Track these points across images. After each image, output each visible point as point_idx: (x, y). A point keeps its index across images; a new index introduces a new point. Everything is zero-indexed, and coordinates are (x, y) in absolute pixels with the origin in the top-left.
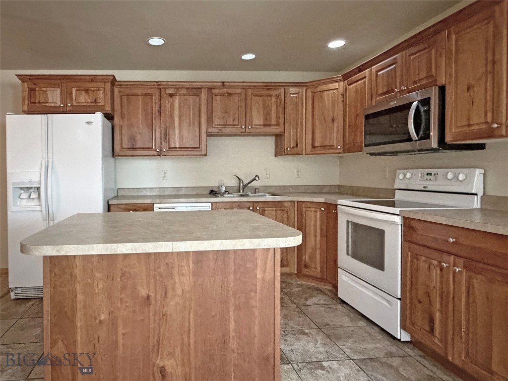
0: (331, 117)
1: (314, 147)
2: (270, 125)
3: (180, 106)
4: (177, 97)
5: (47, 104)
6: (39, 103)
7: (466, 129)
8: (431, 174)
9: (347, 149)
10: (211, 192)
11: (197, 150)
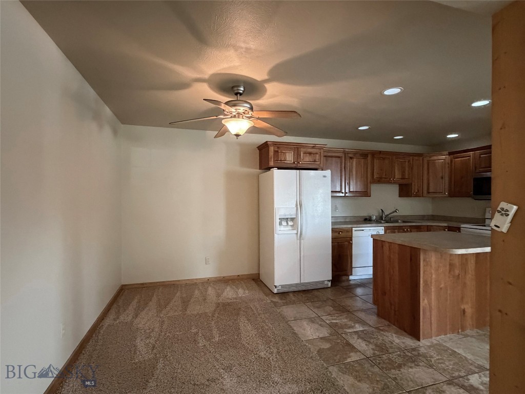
0: (441, 175)
1: (428, 193)
2: (405, 179)
3: (356, 165)
4: (355, 159)
5: (285, 162)
6: (281, 161)
9: (452, 195)
10: (366, 220)
11: (365, 193)
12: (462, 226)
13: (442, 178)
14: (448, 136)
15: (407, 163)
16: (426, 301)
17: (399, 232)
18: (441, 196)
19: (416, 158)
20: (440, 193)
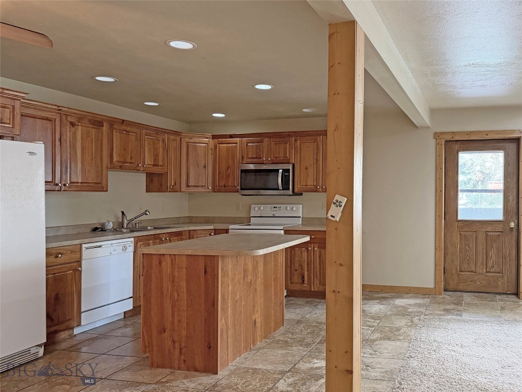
0: (203, 164)
1: (188, 186)
2: (158, 166)
3: (82, 138)
4: (80, 127)
7: (305, 187)
8: (276, 207)
9: (217, 189)
10: (95, 229)
11: (100, 186)
12: (231, 227)
13: (205, 167)
14: (214, 115)
15: (161, 144)
16: (223, 321)
17: (154, 244)
18: (203, 190)
19: (172, 137)
20: (202, 186)
